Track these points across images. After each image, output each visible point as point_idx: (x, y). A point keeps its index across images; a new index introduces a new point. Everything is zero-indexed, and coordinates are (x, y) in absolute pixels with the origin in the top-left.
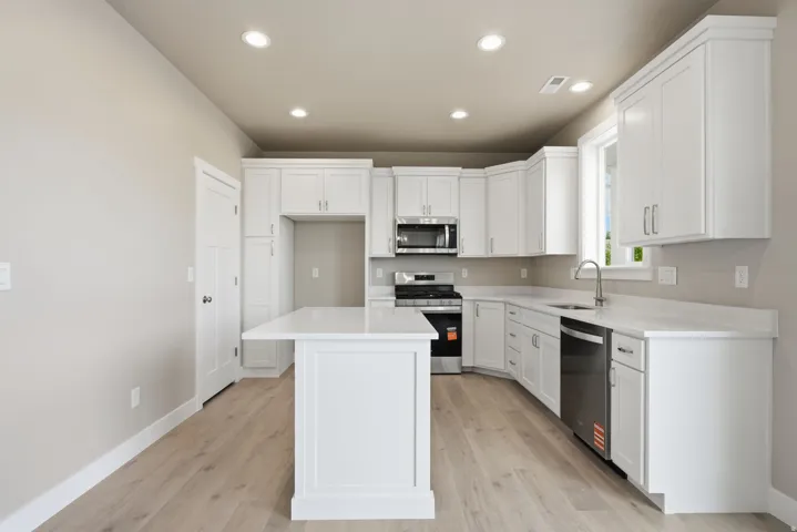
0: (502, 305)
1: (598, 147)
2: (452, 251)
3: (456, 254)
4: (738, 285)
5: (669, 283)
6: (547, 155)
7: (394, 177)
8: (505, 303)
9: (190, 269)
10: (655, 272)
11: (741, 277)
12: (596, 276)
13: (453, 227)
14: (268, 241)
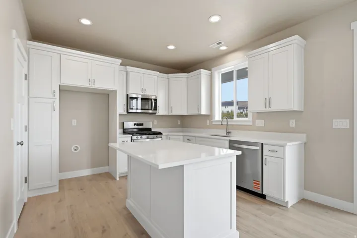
0: (182, 136)
1: (219, 73)
2: (154, 112)
3: (155, 113)
4: (291, 126)
5: (261, 125)
6: (202, 73)
7: (127, 72)
8: (184, 136)
9: (12, 119)
10: (254, 122)
11: (292, 123)
12: (226, 123)
13: (155, 100)
14: (51, 101)
